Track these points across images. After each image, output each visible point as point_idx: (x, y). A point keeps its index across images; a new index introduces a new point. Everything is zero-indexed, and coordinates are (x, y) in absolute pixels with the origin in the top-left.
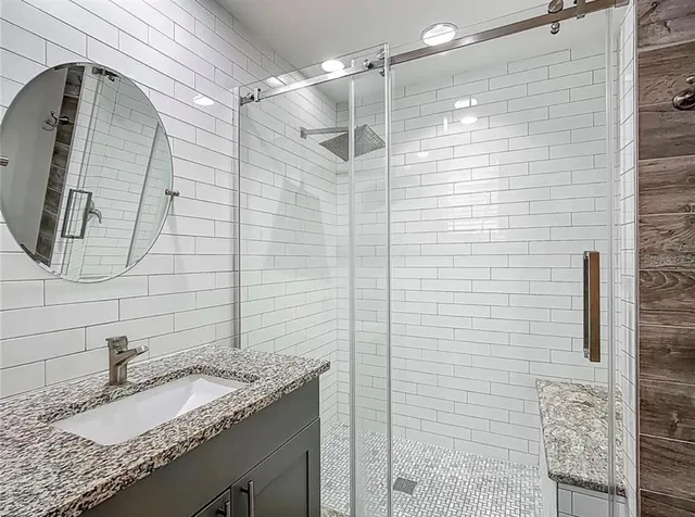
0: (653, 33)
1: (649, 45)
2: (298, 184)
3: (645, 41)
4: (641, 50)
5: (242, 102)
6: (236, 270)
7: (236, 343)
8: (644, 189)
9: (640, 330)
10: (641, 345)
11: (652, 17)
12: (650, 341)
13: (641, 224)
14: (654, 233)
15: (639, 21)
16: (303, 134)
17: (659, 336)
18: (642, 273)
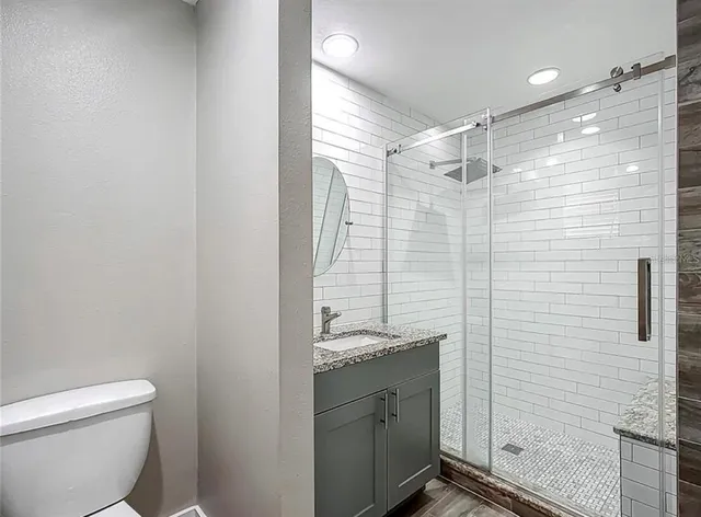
0: (691, 92)
1: (686, 100)
2: (428, 206)
3: (685, 98)
4: (681, 105)
5: (388, 154)
6: (384, 272)
7: (385, 320)
8: (682, 210)
9: (679, 318)
10: (680, 329)
11: (690, 79)
12: (687, 326)
13: (681, 237)
14: (689, 244)
15: (679, 82)
16: (432, 165)
17: (695, 323)
18: (680, 275)
